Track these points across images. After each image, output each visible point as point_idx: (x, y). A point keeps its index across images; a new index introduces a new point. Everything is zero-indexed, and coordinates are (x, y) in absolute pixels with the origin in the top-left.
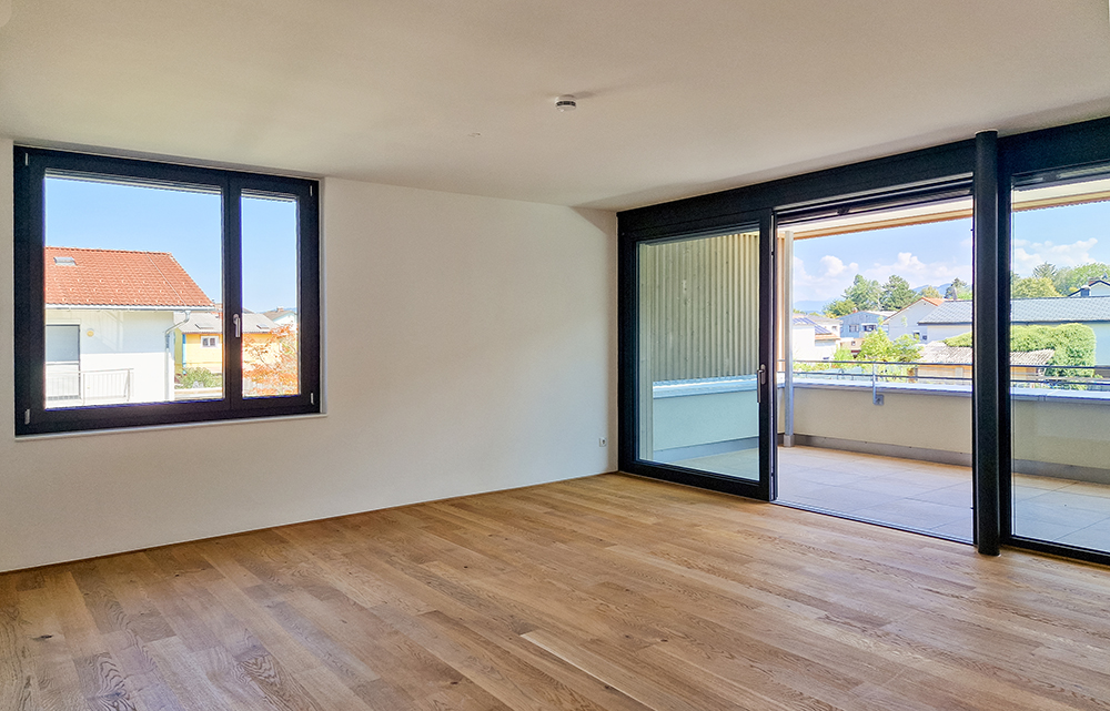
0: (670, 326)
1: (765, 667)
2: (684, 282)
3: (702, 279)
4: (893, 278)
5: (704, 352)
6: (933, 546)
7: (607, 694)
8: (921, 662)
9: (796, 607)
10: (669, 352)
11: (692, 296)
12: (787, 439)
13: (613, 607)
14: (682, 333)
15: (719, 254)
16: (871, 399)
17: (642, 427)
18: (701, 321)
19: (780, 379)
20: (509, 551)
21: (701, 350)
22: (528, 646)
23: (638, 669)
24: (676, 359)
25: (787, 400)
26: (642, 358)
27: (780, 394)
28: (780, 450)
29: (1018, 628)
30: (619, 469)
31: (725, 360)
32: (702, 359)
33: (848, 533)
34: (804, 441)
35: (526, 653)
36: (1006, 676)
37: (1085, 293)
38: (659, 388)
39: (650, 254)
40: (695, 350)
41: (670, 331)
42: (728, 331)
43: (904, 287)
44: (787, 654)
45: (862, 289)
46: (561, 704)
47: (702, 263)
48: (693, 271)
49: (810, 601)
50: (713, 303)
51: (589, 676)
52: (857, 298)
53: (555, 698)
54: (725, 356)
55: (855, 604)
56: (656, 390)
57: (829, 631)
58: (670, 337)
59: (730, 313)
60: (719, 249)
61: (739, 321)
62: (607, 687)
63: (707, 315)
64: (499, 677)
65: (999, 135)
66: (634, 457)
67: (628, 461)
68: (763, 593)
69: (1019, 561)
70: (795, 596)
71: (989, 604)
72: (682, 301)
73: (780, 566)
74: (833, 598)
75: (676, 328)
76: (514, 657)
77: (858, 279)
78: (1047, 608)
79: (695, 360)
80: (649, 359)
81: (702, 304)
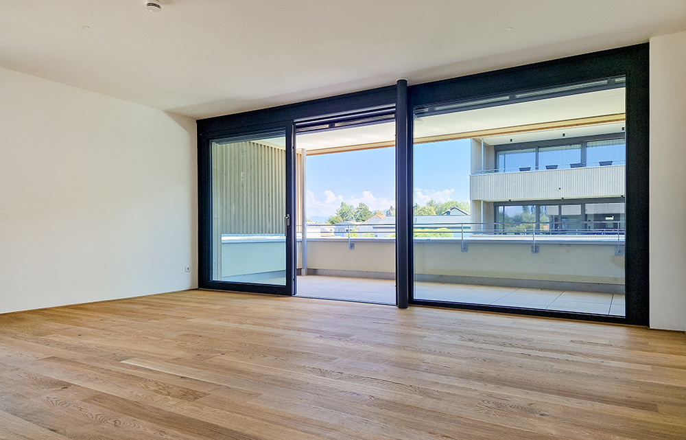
0: (232, 200)
1: (285, 358)
2: (242, 173)
3: (253, 172)
4: (361, 204)
5: (255, 217)
6: (377, 307)
7: (182, 380)
8: (368, 348)
9: (303, 334)
10: (233, 217)
11: (247, 182)
12: (304, 271)
13: (190, 344)
14: (241, 205)
15: (263, 158)
16: (348, 246)
17: (214, 261)
18: (253, 198)
19: (299, 236)
20: (114, 326)
21: (253, 216)
22: (125, 366)
23: (204, 367)
24: (237, 221)
25: (303, 249)
26: (214, 216)
27: (298, 246)
28: (298, 278)
29: (415, 332)
30: (199, 287)
31: (268, 224)
32: (253, 221)
33: (334, 305)
34: (313, 272)
35: (123, 369)
36: (410, 349)
37: (448, 213)
38: (225, 238)
39: (220, 151)
40: (249, 216)
41: (233, 203)
42: (269, 206)
43: (366, 209)
44: (296, 352)
45: (345, 210)
46: (148, 388)
47: (253, 162)
48: (247, 167)
49: (311, 331)
50: (260, 188)
51: (169, 374)
52: (343, 215)
53: (143, 385)
54: (267, 221)
55: (336, 330)
56: (223, 239)
57: (322, 341)
58: (233, 207)
59: (270, 195)
60: (263, 156)
61: (276, 201)
62: (182, 377)
63: (256, 195)
64: (101, 381)
65: (409, 84)
66: (209, 280)
67: (205, 280)
68: (285, 331)
69: (418, 310)
70: (304, 330)
71: (402, 325)
72: (241, 185)
73: (295, 319)
74: (324, 329)
75: (237, 200)
76: (115, 371)
77: (342, 204)
78: (429, 324)
79: (249, 222)
80: (219, 217)
81: (253, 187)
